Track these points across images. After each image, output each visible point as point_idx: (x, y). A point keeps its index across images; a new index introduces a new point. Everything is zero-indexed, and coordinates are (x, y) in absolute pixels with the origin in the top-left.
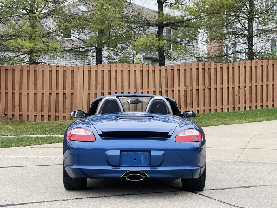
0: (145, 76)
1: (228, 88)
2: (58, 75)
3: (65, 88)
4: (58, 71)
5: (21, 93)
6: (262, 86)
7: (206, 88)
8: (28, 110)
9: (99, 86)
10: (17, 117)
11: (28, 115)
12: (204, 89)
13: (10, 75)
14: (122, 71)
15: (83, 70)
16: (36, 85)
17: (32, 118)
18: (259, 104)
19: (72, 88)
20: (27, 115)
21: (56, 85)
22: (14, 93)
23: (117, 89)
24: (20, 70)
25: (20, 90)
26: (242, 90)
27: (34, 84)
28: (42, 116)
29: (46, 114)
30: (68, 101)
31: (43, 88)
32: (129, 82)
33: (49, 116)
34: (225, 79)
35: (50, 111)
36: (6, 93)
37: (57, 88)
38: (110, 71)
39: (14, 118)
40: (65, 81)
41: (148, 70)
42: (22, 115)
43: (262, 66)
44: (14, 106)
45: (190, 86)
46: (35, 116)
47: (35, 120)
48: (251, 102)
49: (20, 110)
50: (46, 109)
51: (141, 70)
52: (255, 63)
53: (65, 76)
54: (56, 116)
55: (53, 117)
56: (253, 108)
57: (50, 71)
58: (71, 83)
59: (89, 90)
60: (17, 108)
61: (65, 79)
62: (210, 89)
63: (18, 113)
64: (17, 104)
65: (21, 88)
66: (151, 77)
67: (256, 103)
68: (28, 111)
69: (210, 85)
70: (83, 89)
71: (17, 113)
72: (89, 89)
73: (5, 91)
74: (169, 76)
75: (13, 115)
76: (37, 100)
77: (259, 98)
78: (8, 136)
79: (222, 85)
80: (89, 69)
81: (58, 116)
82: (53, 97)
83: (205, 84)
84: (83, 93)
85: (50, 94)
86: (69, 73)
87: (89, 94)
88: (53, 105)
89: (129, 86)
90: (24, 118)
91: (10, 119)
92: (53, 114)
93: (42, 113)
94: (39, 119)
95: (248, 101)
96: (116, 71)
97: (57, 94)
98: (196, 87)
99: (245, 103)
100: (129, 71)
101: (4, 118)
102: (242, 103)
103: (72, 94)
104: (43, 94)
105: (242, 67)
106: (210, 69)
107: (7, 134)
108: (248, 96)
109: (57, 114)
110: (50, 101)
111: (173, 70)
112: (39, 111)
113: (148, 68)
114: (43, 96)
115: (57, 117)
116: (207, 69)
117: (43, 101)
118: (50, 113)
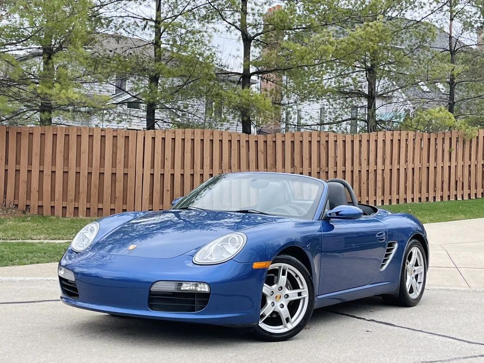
0: (235, 150)
1: (352, 171)
2: (103, 144)
3: (114, 165)
4: (103, 137)
5: (41, 172)
6: (398, 170)
7: (323, 170)
8: (53, 198)
9: (168, 163)
10: (34, 210)
11: (53, 207)
12: (319, 173)
13: (25, 142)
14: (202, 140)
15: (144, 137)
16: (66, 159)
17: (59, 211)
18: (395, 197)
19: (126, 165)
20: (51, 207)
21: (100, 159)
22: (29, 171)
23: (193, 169)
24: (41, 134)
25: (40, 165)
26: (372, 176)
27: (64, 156)
28: (76, 209)
29: (83, 205)
30: (119, 186)
31: (78, 163)
32: (211, 158)
33: (87, 208)
34: (349, 158)
35: (89, 200)
36: (18, 171)
37: (102, 164)
38: (183, 140)
39: (29, 211)
40: (114, 154)
41: (239, 141)
42: (43, 206)
43: (399, 140)
44: (30, 192)
45: (299, 167)
46: (64, 208)
47: (64, 215)
48: (383, 194)
49: (40, 197)
50: (83, 197)
51: (230, 141)
52: (390, 135)
53: (115, 146)
54: (98, 209)
55: (94, 210)
56: (386, 203)
57: (91, 136)
58: (125, 157)
59: (152, 169)
60: (35, 195)
61: (115, 151)
62: (327, 172)
63: (37, 203)
64: (34, 188)
65: (42, 163)
66: (243, 151)
67: (391, 195)
68: (53, 200)
69: (328, 167)
70: (143, 168)
71: (34, 202)
72: (153, 167)
73: (16, 166)
74: (270, 152)
75: (27, 206)
76: (67, 183)
77: (394, 188)
78: (42, 241)
79: (344, 167)
80: (154, 136)
81: (102, 209)
82: (95, 178)
83: (321, 165)
84: (143, 174)
85: (90, 173)
86: (121, 142)
87: (152, 175)
88: (94, 191)
89: (211, 163)
90: (47, 211)
91: (24, 212)
92: (94, 206)
93: (76, 203)
94: (70, 214)
95: (379, 192)
96: (193, 140)
97: (102, 174)
98: (308, 169)
99: (376, 195)
100: (212, 141)
101: (14, 211)
102: (372, 195)
103: (126, 174)
104: (78, 173)
105: (373, 141)
106: (327, 142)
107: (39, 237)
108: (379, 184)
109: (100, 206)
110: (89, 185)
111: (275, 141)
112: (70, 201)
113: (239, 137)
114: (78, 176)
115: (100, 211)
116: (323, 142)
117: (78, 184)
118: (88, 204)
